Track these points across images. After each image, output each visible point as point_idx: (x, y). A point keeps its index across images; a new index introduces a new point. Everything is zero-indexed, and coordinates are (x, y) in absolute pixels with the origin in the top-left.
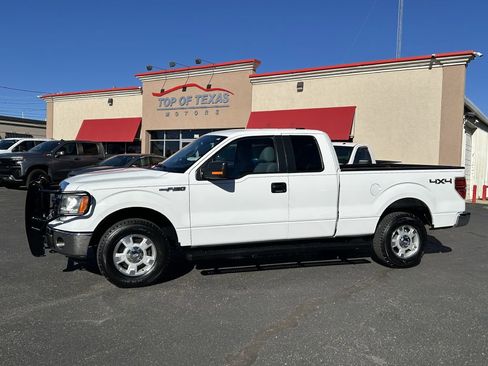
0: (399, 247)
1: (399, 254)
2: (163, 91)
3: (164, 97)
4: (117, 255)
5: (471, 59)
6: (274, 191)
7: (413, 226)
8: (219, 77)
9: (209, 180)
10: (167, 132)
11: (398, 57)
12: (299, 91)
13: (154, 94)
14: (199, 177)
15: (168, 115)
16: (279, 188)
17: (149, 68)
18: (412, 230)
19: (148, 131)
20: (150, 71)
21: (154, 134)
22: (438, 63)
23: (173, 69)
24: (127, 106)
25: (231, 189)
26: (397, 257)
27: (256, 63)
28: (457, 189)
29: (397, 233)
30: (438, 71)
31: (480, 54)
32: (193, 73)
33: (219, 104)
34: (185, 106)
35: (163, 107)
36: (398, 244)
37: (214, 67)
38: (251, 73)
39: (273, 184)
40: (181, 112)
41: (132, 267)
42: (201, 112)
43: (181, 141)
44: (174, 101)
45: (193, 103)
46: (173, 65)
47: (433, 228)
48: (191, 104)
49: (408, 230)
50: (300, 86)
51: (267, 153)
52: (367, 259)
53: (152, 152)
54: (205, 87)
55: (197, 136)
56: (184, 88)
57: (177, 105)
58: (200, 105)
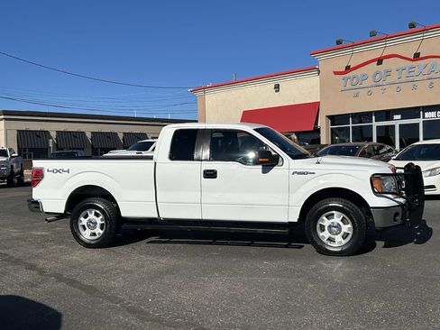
3: (351, 74)
10: (354, 115)
13: (336, 73)
15: (357, 95)
19: (328, 117)
23: (374, 38)
24: (298, 90)
32: (390, 43)
33: (433, 75)
34: (380, 83)
35: (349, 86)
40: (376, 90)
42: (406, 87)
43: (375, 124)
44: (365, 77)
45: (394, 78)
46: (373, 34)
48: (390, 80)
53: (332, 142)
54: (412, 57)
55: (398, 117)
56: (380, 61)
57: (369, 82)
58: (403, 79)
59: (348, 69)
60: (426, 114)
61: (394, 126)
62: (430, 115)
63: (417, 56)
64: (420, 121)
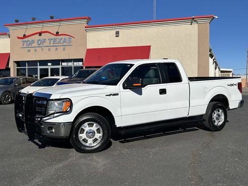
0: (216, 120)
1: (216, 124)
2: (24, 35)
3: (26, 39)
4: (80, 135)
5: (212, 19)
6: (160, 94)
7: (221, 109)
8: (65, 27)
9: (129, 89)
10: (28, 62)
11: (155, 19)
12: (116, 36)
13: (18, 38)
14: (124, 88)
15: (29, 51)
16: (163, 92)
17: (17, 21)
18: (221, 111)
19: (15, 62)
20: (17, 23)
21: (18, 63)
22: (196, 21)
23: (34, 21)
25: (140, 93)
26: (215, 125)
27: (89, 19)
28: (239, 88)
29: (214, 113)
30: (195, 26)
31: (217, 17)
32: (45, 25)
33: (65, 44)
34: (41, 45)
35: (25, 46)
36: (215, 119)
37: (61, 21)
38: (86, 25)
39: (160, 90)
40: (39, 49)
41: (90, 141)
42: (53, 49)
43: (39, 67)
44: (33, 42)
45: (47, 43)
46: (34, 19)
47: (229, 109)
48: (45, 44)
49: (219, 111)
50: (117, 33)
51: (151, 73)
52: (196, 128)
53: (18, 75)
54: (55, 34)
55: (50, 64)
56: (40, 34)
57: (35, 44)
58: (52, 44)
59: (25, 36)
60: (63, 63)
61: (48, 69)
62: (64, 64)
63: (57, 34)
64: (60, 67)
